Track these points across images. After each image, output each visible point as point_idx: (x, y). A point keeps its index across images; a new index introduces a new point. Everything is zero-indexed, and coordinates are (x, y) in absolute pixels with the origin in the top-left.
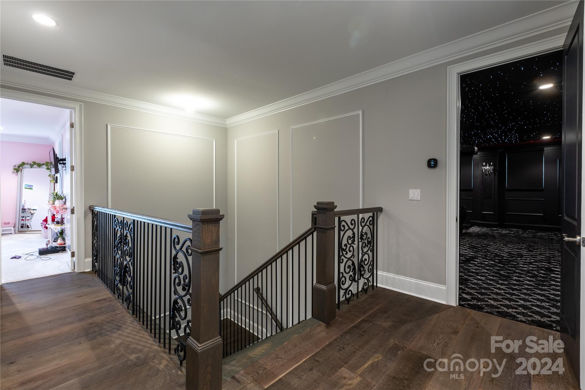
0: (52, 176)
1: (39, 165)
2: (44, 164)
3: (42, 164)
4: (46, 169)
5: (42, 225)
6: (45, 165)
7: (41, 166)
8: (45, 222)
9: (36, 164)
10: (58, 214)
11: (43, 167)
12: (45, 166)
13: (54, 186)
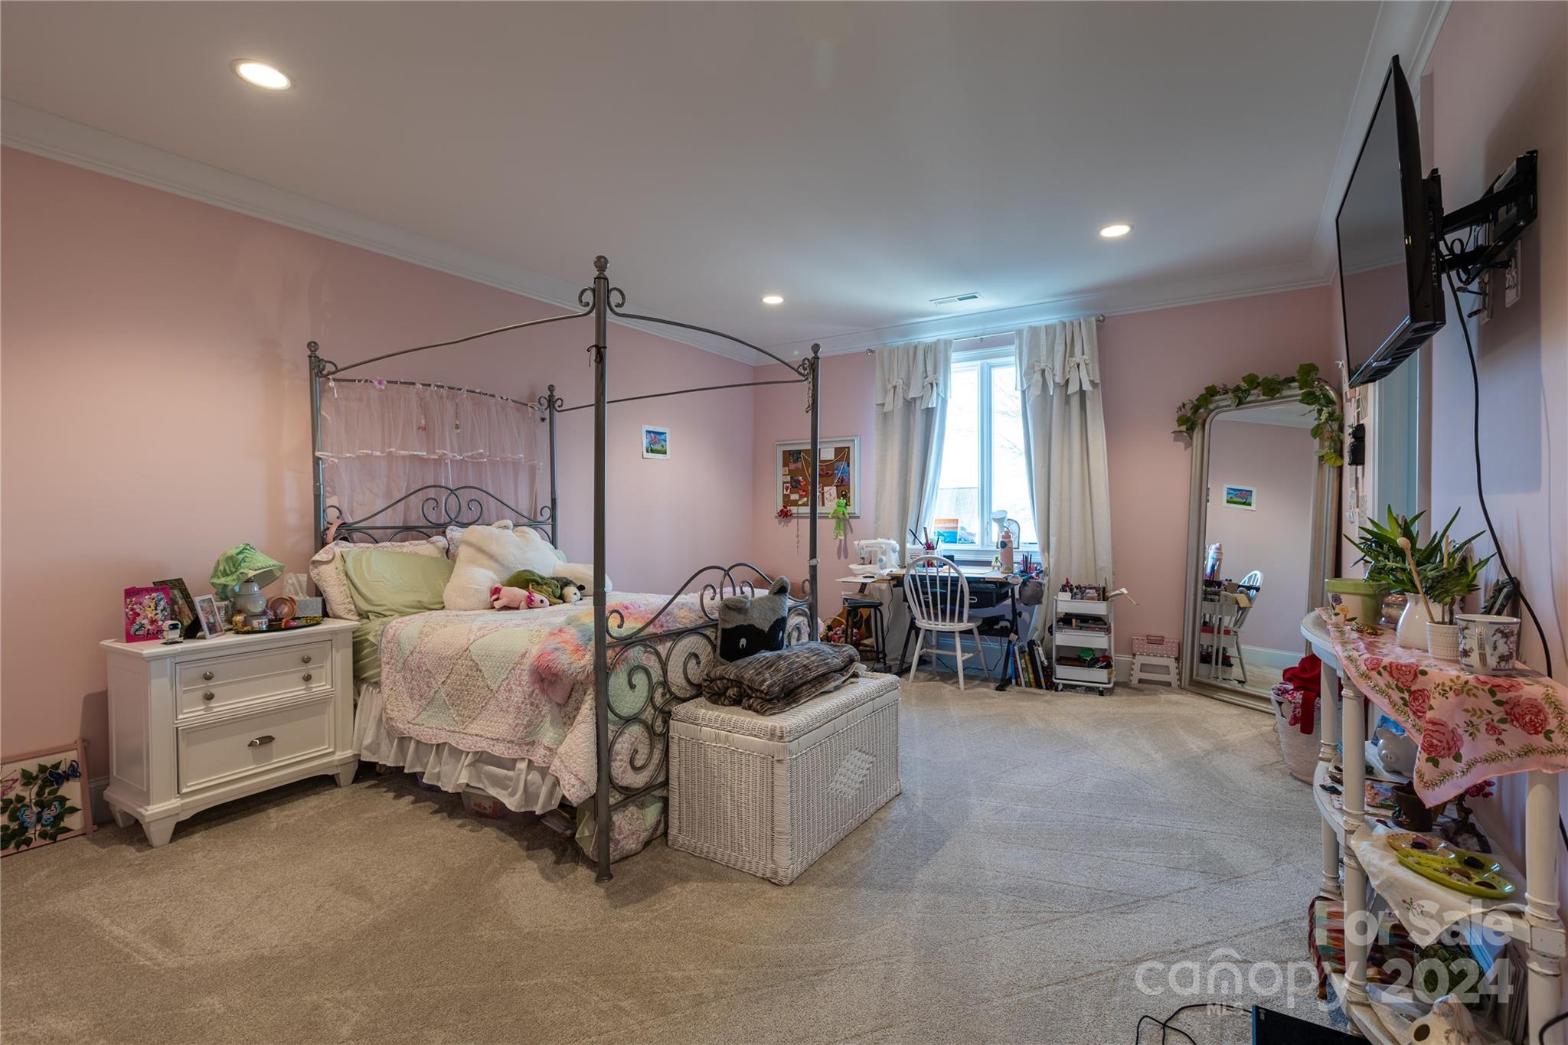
0: (1327, 435)
1: (1272, 389)
2: (1293, 380)
3: (1282, 379)
4: (1301, 401)
5: (1280, 699)
6: (1296, 384)
7: (1279, 391)
8: (1296, 689)
9: (1259, 384)
10: (1447, 763)
11: (1285, 393)
12: (1295, 390)
13: (1336, 484)
